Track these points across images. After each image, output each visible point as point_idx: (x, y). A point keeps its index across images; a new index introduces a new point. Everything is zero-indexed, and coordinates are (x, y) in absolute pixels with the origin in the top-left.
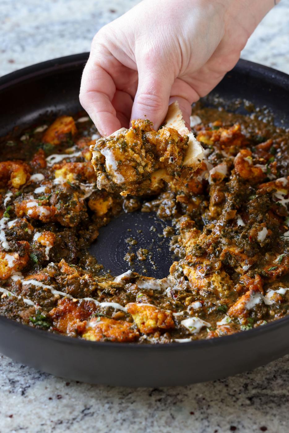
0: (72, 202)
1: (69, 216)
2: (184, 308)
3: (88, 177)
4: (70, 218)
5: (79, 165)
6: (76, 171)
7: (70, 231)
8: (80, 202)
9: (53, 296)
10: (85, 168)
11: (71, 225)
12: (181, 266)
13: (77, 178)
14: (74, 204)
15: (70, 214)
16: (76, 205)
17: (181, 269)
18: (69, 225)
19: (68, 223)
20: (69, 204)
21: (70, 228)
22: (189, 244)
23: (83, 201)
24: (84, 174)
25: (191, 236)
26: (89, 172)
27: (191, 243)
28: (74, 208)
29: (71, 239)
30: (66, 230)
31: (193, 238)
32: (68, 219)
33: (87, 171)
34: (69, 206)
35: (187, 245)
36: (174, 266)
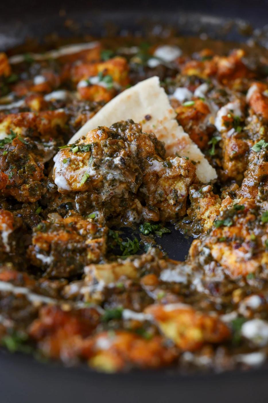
0: (28, 167)
1: (27, 186)
2: (235, 307)
3: (42, 132)
4: (29, 189)
5: (28, 115)
6: (25, 123)
7: (31, 208)
8: (39, 166)
9: (30, 303)
10: (38, 119)
11: (32, 200)
12: (206, 246)
13: (28, 133)
14: (32, 169)
15: (28, 184)
16: (35, 171)
17: (207, 251)
18: (28, 199)
19: (27, 197)
20: (24, 169)
21: (30, 203)
22: (207, 214)
23: (43, 165)
24: (36, 127)
25: (209, 202)
26: (44, 125)
27: (211, 213)
28: (32, 175)
29: (35, 220)
30: (25, 207)
31: (213, 205)
32: (26, 191)
33: (40, 123)
34: (24, 172)
35: (203, 217)
36: (196, 247)
